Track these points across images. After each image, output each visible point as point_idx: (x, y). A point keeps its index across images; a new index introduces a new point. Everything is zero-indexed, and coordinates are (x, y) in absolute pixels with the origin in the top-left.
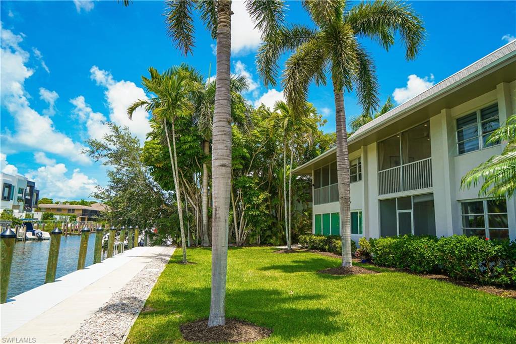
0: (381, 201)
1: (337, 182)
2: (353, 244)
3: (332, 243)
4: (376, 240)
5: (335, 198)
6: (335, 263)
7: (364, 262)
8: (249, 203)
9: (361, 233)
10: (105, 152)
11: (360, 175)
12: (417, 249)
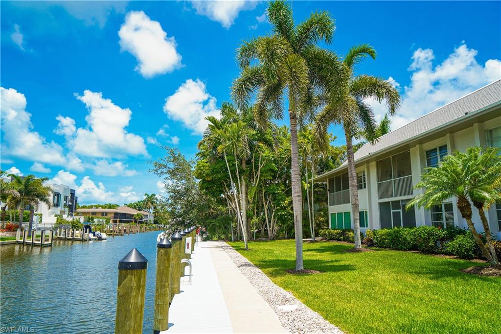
0: (380, 204)
1: (349, 188)
2: (362, 234)
3: (345, 234)
4: (377, 231)
5: (347, 201)
6: (350, 247)
7: (369, 246)
8: (279, 206)
9: (367, 227)
10: (165, 170)
11: (365, 184)
12: (402, 235)
